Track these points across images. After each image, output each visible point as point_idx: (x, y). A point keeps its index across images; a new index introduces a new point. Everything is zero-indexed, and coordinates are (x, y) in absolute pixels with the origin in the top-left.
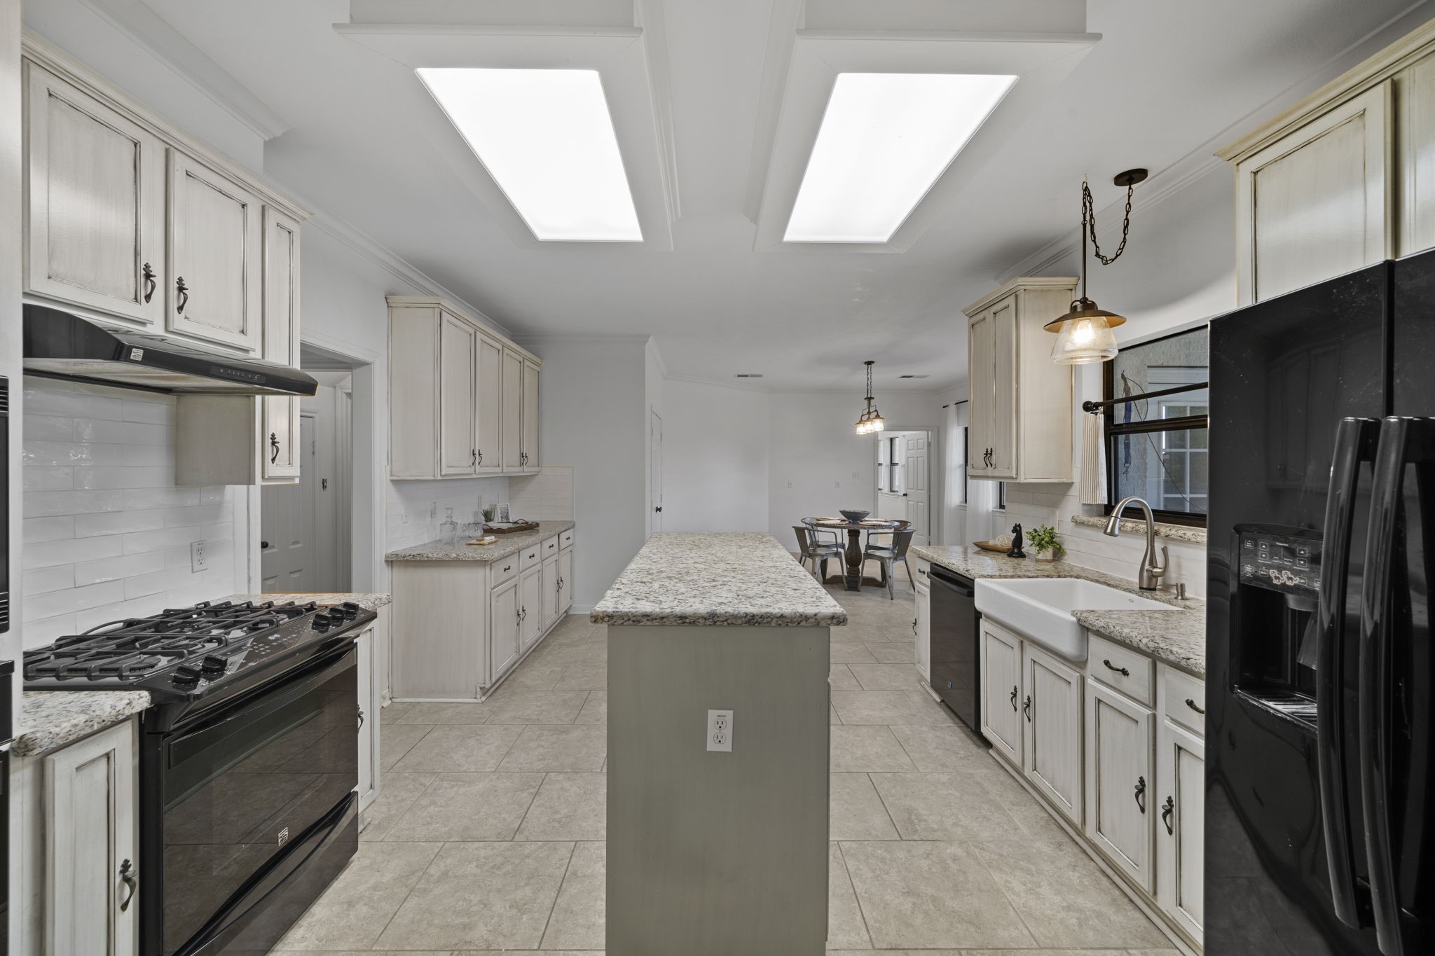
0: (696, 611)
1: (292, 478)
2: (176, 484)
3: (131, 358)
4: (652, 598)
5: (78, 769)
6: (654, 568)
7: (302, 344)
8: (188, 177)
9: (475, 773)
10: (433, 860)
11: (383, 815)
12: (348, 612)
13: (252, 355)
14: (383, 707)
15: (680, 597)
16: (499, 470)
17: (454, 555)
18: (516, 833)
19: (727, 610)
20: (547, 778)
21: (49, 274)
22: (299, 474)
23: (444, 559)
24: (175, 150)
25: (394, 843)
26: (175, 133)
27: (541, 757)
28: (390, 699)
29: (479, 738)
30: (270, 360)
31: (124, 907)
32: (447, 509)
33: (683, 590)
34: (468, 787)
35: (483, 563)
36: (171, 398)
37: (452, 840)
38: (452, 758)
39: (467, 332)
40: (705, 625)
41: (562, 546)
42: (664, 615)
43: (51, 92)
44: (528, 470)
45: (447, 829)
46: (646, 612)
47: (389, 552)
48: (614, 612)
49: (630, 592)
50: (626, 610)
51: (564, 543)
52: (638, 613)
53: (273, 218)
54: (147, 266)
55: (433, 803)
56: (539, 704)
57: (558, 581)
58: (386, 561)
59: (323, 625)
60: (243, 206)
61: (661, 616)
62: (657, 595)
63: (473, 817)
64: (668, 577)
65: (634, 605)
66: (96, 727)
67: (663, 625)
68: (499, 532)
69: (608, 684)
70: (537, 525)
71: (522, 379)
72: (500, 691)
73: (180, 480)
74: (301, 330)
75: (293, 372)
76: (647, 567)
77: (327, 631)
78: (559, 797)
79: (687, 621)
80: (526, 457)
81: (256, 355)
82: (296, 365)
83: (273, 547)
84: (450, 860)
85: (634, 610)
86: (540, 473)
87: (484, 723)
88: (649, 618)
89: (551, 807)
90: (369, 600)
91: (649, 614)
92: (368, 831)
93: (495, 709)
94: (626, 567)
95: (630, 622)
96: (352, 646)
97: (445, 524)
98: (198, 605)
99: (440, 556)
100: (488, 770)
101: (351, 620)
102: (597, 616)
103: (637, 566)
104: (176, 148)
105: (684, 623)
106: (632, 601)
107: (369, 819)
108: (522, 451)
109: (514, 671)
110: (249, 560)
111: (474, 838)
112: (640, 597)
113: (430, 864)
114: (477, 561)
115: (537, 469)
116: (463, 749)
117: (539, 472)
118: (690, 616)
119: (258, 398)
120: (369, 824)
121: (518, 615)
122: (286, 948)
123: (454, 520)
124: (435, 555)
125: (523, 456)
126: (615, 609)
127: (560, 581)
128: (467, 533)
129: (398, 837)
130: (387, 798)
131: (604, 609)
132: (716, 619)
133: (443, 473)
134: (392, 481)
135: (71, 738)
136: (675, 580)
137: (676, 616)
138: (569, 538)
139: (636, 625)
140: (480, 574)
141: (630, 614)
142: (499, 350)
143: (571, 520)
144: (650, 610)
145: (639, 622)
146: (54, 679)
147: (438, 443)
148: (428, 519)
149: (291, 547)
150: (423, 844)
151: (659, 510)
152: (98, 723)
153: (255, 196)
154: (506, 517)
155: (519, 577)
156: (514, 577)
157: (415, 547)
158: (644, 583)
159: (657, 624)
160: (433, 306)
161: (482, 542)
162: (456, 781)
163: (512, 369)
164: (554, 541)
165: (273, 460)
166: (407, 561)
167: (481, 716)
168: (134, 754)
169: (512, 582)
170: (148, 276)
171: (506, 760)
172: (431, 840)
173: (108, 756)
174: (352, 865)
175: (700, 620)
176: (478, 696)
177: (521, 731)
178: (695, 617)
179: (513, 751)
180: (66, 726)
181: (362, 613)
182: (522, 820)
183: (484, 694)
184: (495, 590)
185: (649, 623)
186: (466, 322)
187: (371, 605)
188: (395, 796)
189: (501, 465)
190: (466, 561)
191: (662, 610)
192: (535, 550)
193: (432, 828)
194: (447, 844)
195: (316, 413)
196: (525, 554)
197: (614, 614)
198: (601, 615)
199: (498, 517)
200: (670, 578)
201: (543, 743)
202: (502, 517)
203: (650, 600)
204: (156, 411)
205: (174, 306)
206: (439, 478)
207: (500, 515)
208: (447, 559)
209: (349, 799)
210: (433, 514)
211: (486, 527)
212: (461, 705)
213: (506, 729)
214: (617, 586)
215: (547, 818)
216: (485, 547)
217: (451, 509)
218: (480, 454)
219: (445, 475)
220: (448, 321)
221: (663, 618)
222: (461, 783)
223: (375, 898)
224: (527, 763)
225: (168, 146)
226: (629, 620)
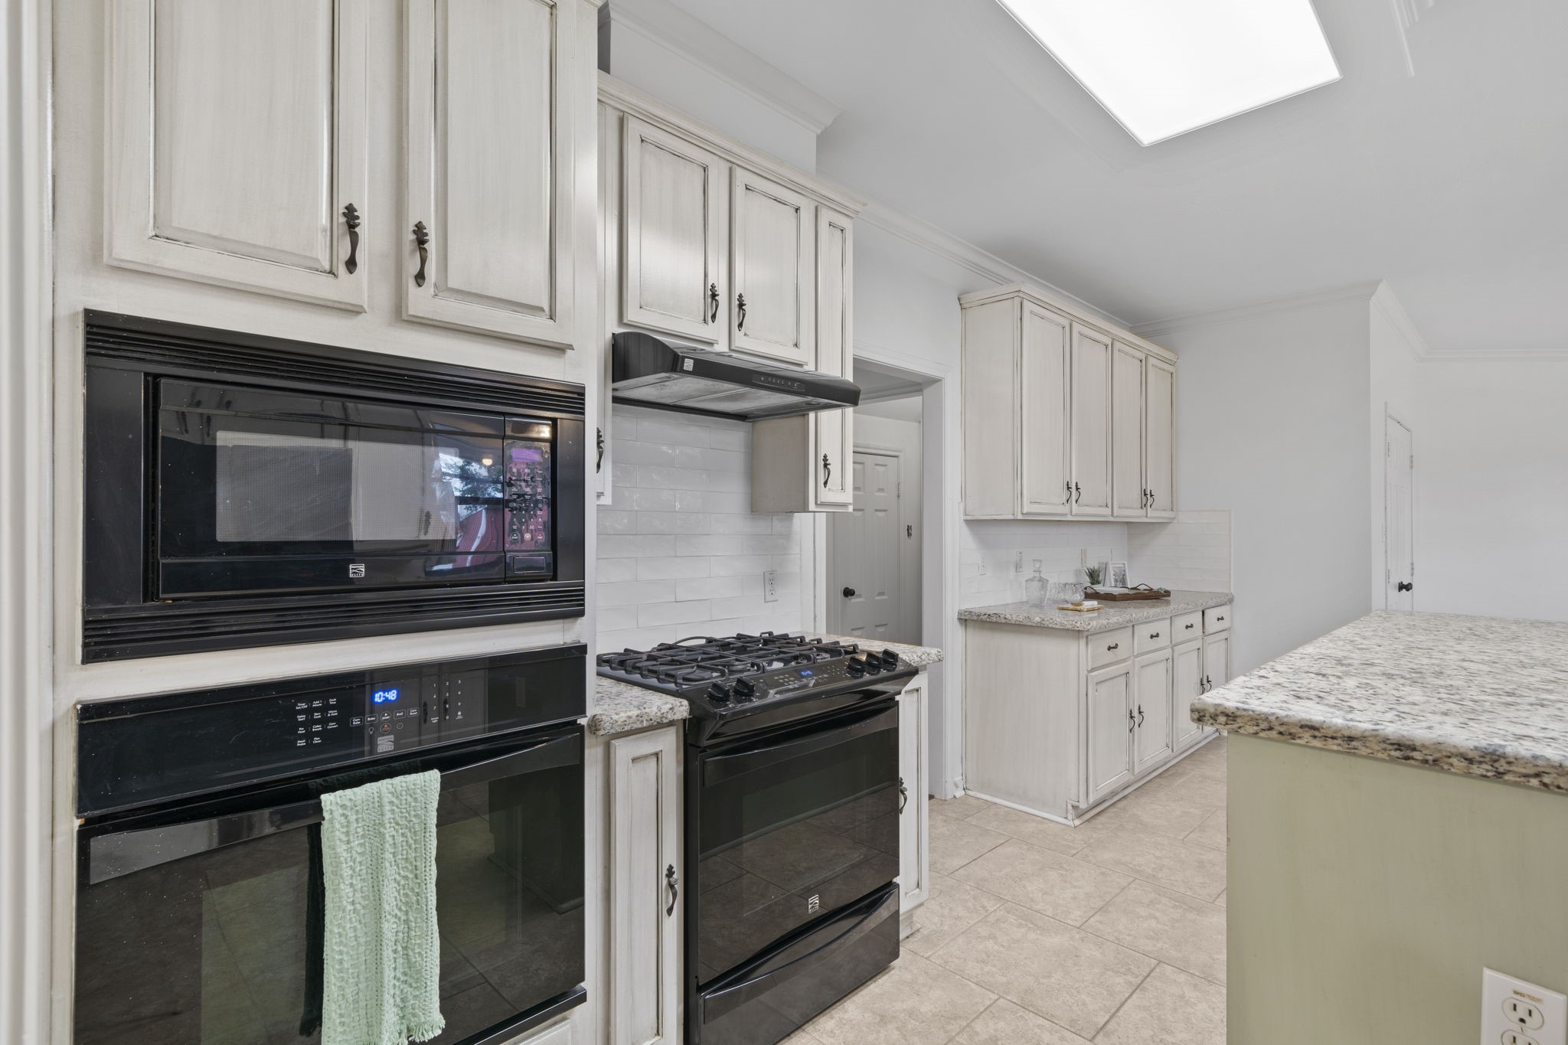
0: (1441, 740)
1: (845, 505)
2: (752, 512)
3: (685, 368)
4: (1332, 700)
5: (634, 760)
6: (1357, 657)
7: (855, 360)
8: (748, 191)
9: (1052, 920)
10: (982, 1012)
11: (934, 927)
12: (886, 661)
13: (806, 368)
14: (955, 797)
15: (1402, 708)
16: (1108, 511)
17: (1038, 619)
18: (1098, 1032)
19: (1539, 753)
20: (1157, 970)
21: (641, 305)
22: (851, 501)
23: (1025, 623)
24: (737, 167)
25: (940, 968)
26: (736, 149)
27: (1151, 933)
28: (964, 789)
29: (1064, 873)
30: (822, 372)
31: (670, 911)
32: (1034, 560)
33: (1417, 698)
34: (1040, 934)
35: (1077, 633)
36: (745, 426)
37: (1008, 998)
38: (1024, 887)
39: (1058, 324)
40: (1468, 774)
41: (1210, 629)
42: (1353, 733)
43: (643, 138)
44: (1153, 515)
45: (1004, 980)
46: (1310, 721)
47: (964, 607)
48: (1238, 708)
49: (1285, 684)
50: (1265, 710)
51: (1212, 625)
52: (1291, 720)
53: (826, 216)
54: (713, 286)
55: (992, 937)
56: (1158, 854)
57: (1202, 680)
58: (960, 619)
59: (858, 671)
60: (797, 210)
61: (1347, 733)
62: (1346, 698)
63: (1041, 981)
64: (1384, 674)
65: (1284, 705)
66: (645, 724)
67: (1352, 753)
68: (1108, 598)
69: (1228, 839)
70: (1167, 593)
71: (1144, 383)
72: (1102, 819)
73: (755, 508)
74: (854, 343)
75: (848, 383)
76: (1340, 654)
77: (861, 677)
78: (1175, 1009)
79: (1416, 754)
80: (1151, 496)
81: (810, 367)
82: (849, 377)
83: (860, 596)
84: (1002, 1024)
85: (1282, 713)
86: (1175, 521)
87: (1073, 856)
88: (1316, 733)
89: (1159, 1018)
90: (916, 653)
91: (1317, 725)
92: (916, 939)
93: (1092, 841)
94: (1296, 648)
95: (1273, 734)
96: (890, 704)
97: (1032, 580)
98: (763, 633)
99: (1021, 618)
100: (1069, 921)
101: (888, 671)
102: (1204, 710)
103: (1318, 650)
104: (738, 165)
105: (1407, 758)
106: (1285, 698)
107: (919, 926)
108: (1144, 487)
109: (1124, 797)
110: (815, 597)
111: (1038, 1009)
112: (1300, 695)
113: (977, 1017)
114: (1068, 629)
115: (1169, 514)
116: (1041, 881)
117: (1174, 518)
118: (1423, 746)
119: (812, 415)
120: (918, 930)
121: (1132, 717)
122: (815, 1034)
123: (1043, 576)
124: (1015, 616)
125: (1145, 495)
126: (1240, 705)
127: (1205, 682)
128: (1062, 596)
129: (946, 962)
130: (942, 907)
131: (1218, 701)
132: (1502, 766)
133: (1025, 511)
134: (966, 521)
135: (627, 728)
136: (1402, 681)
137: (1385, 740)
138: (1222, 619)
139: (1285, 742)
140: (1073, 650)
141: (1272, 718)
142: (1106, 346)
143: (1225, 591)
144: (1321, 718)
145: (1293, 736)
146: (623, 672)
147: (1018, 473)
148: (1012, 573)
149: (877, 598)
150: (973, 986)
151: (1404, 587)
152: (647, 720)
153: (808, 197)
154: (1123, 582)
155: (1134, 662)
156: (1124, 660)
157: (995, 606)
158: (1324, 675)
159: (1335, 748)
160: (1011, 295)
161: (1078, 608)
162: (1025, 920)
163: (1127, 371)
164: (1196, 618)
165: (826, 483)
166: (982, 621)
167: (1070, 844)
168: (678, 762)
169: (1121, 668)
170: (714, 296)
171: (1097, 917)
172: (983, 985)
173: (656, 755)
174: (892, 972)
175: (1454, 760)
176: (1070, 817)
177: (1125, 884)
178: (1440, 751)
179: (1110, 909)
180: (623, 716)
181: (901, 666)
182: (1111, 1017)
183: (1079, 816)
184: (1092, 674)
185: (1317, 743)
186: (1058, 311)
187: (917, 659)
188: (950, 909)
189: (1110, 505)
190: (1052, 628)
191: (1351, 724)
192: (1162, 627)
193: (986, 969)
194: (1002, 1000)
195: (901, 451)
196: (1144, 631)
197: (1238, 713)
198: (1212, 710)
199: (1111, 579)
200: (1390, 676)
201: (1157, 914)
202: (1116, 581)
203: (1326, 702)
204: (734, 437)
205: (735, 323)
206: (1020, 517)
207: (1112, 577)
208: (1030, 624)
209: (887, 889)
210: (1018, 567)
211: (1089, 591)
212: (1046, 821)
213: (1103, 874)
214: (1262, 673)
215: (1152, 1033)
216: (1082, 613)
217: (1041, 561)
218: (1077, 489)
219: (1027, 514)
220: (1031, 312)
221: (1351, 739)
222: (1031, 926)
223: (909, 1027)
224: (1129, 935)
225: (731, 165)
226: (1271, 729)
